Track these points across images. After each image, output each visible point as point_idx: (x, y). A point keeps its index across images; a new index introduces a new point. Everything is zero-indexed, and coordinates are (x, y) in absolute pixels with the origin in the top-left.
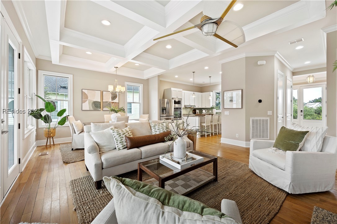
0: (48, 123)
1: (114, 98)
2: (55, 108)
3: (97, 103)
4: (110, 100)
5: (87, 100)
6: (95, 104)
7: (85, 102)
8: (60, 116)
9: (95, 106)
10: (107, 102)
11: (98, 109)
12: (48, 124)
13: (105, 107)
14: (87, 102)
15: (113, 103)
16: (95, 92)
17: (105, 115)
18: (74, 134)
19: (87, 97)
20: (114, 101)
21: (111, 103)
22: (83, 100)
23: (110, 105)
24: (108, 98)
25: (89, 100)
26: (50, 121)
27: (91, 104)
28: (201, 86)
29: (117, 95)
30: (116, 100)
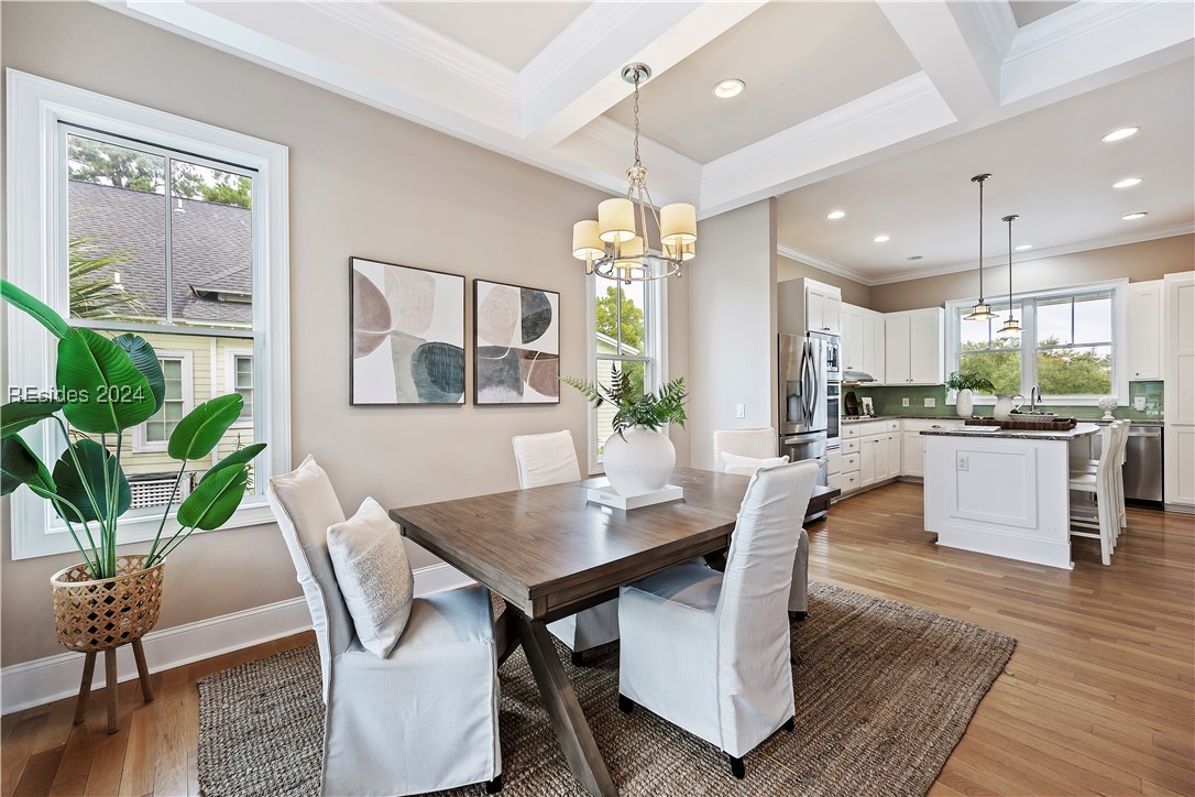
0: (90, 516)
1: (535, 324)
2: (159, 393)
3: (446, 360)
4: (516, 341)
5: (382, 337)
6: (432, 364)
7: (371, 344)
8: (197, 454)
9: (431, 374)
10: (500, 350)
11: (452, 397)
12: (94, 525)
13: (489, 382)
14: (385, 347)
15: (530, 355)
16: (432, 281)
17: (519, 441)
18: (349, 658)
19: (383, 318)
20: (535, 346)
21: (522, 361)
22: (362, 337)
23: (516, 368)
24: (502, 326)
25: (395, 333)
26: (111, 505)
27: (408, 362)
28: (872, 283)
29: (549, 311)
30: (546, 343)
